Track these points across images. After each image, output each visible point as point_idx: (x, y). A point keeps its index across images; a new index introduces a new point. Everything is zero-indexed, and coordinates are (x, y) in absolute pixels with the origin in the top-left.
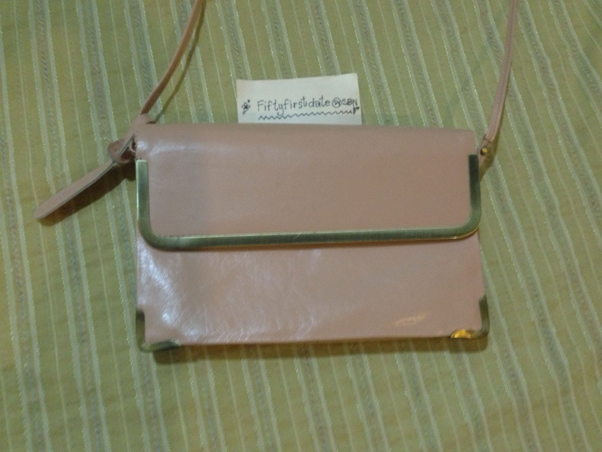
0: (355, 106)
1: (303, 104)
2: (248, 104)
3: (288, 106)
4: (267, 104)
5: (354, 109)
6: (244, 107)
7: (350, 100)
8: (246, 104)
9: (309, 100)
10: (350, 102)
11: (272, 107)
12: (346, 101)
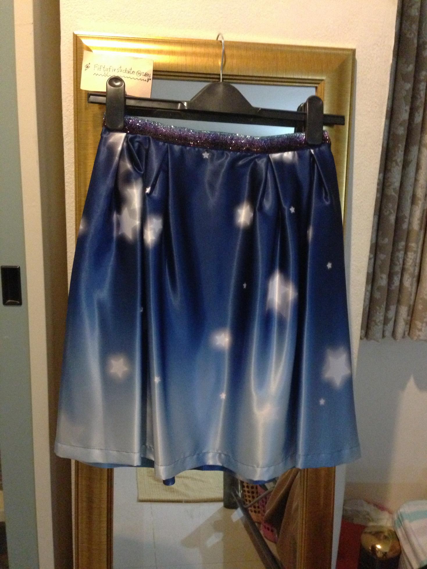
0: (149, 78)
1: (119, 70)
2: (89, 65)
3: (111, 70)
4: (100, 67)
5: (148, 79)
6: (86, 66)
7: (146, 74)
8: (87, 65)
9: (123, 68)
10: (146, 75)
11: (102, 69)
12: (145, 73)
